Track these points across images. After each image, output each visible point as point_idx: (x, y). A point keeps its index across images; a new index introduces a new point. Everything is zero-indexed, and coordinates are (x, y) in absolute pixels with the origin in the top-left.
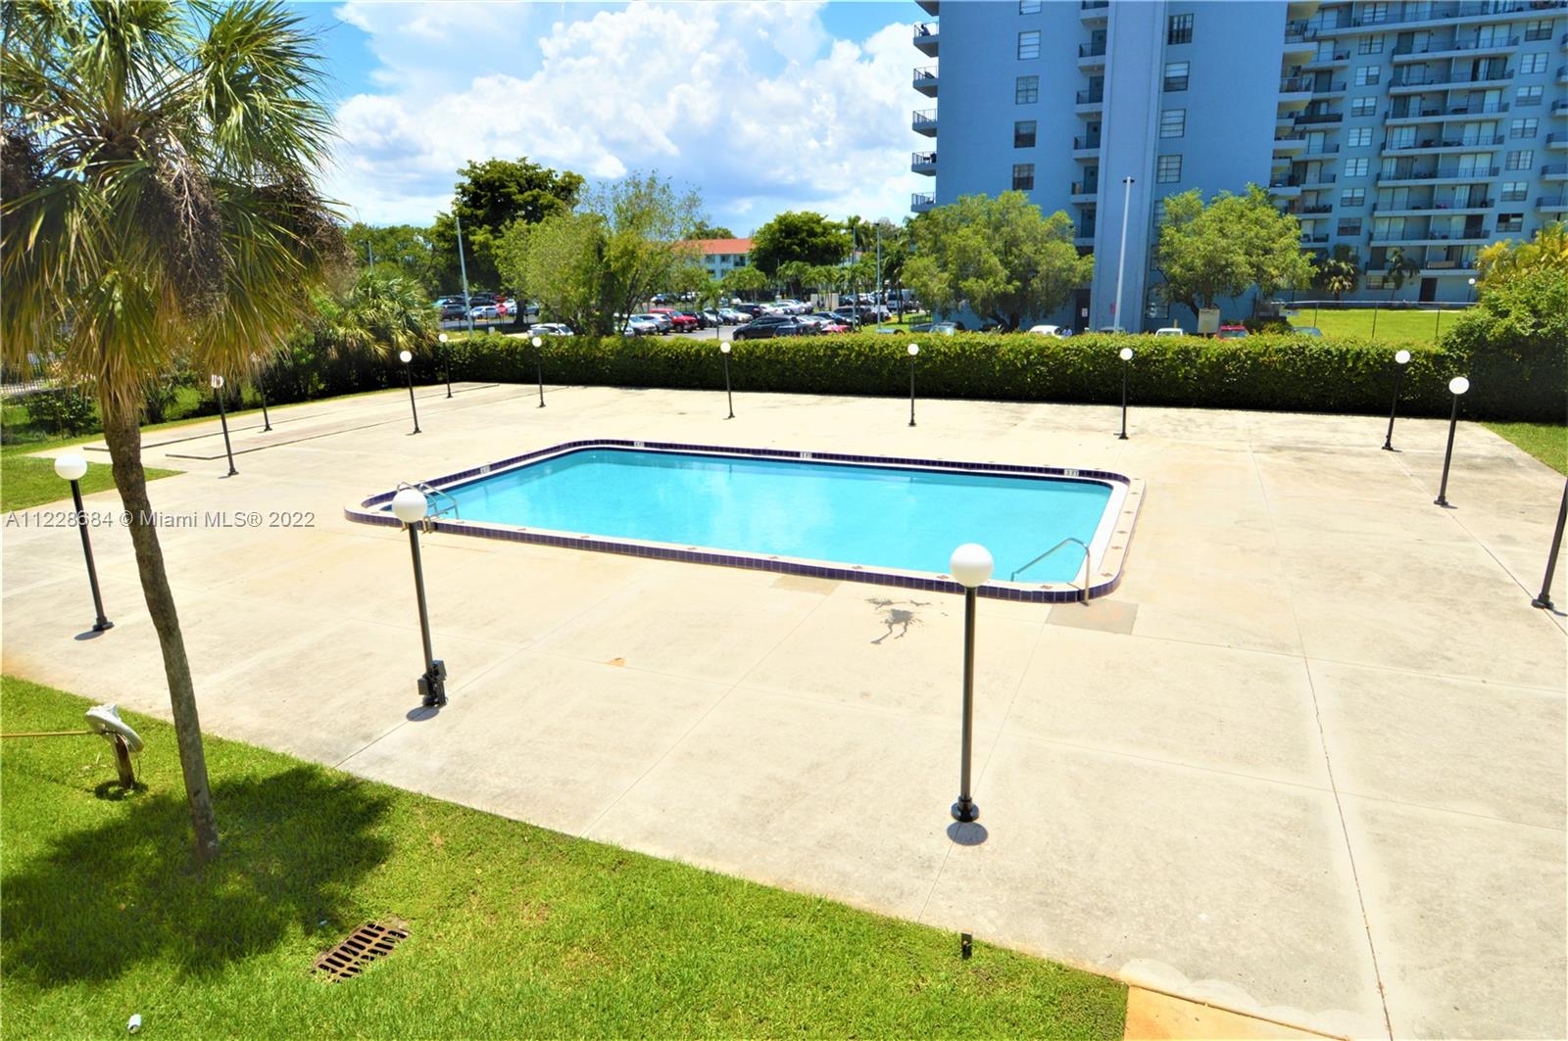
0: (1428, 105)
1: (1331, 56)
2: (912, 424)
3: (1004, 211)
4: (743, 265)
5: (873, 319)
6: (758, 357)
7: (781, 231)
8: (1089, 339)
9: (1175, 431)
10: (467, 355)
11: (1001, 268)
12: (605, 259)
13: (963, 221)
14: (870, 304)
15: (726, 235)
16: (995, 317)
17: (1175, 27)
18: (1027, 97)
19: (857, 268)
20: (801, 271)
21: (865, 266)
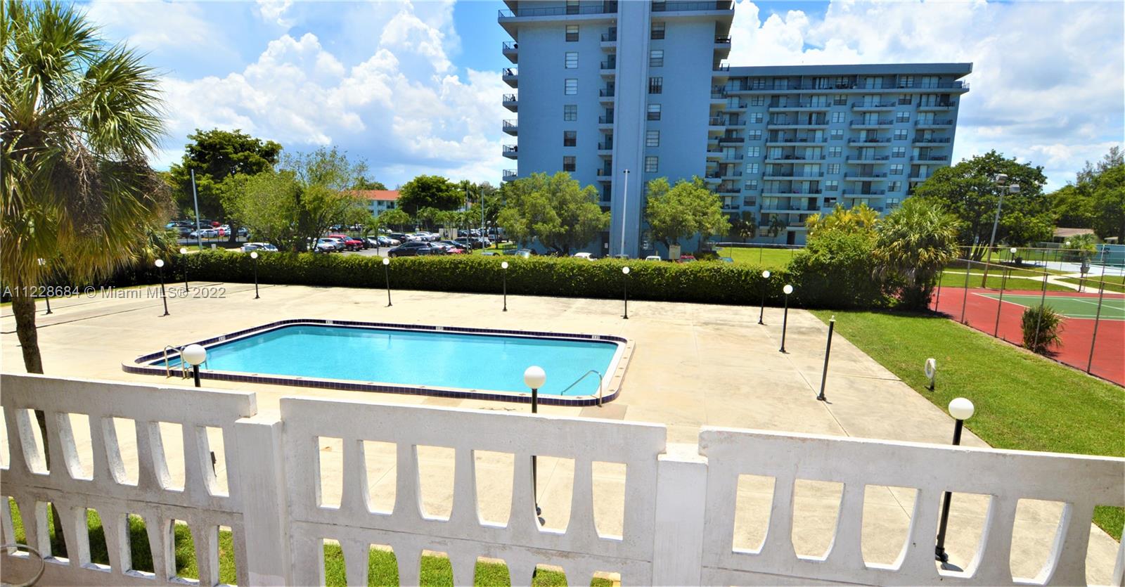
0: (789, 136)
1: (737, 105)
2: (505, 310)
3: (558, 184)
4: (393, 207)
5: (480, 246)
6: (407, 268)
7: (419, 187)
8: (608, 261)
9: (654, 314)
10: (199, 263)
11: (557, 217)
12: (303, 203)
13: (534, 188)
14: (477, 236)
15: (381, 187)
16: (555, 247)
17: (653, 84)
18: (571, 117)
19: (469, 214)
20: (434, 214)
21: (474, 212)
